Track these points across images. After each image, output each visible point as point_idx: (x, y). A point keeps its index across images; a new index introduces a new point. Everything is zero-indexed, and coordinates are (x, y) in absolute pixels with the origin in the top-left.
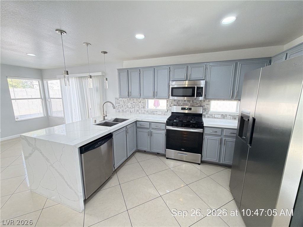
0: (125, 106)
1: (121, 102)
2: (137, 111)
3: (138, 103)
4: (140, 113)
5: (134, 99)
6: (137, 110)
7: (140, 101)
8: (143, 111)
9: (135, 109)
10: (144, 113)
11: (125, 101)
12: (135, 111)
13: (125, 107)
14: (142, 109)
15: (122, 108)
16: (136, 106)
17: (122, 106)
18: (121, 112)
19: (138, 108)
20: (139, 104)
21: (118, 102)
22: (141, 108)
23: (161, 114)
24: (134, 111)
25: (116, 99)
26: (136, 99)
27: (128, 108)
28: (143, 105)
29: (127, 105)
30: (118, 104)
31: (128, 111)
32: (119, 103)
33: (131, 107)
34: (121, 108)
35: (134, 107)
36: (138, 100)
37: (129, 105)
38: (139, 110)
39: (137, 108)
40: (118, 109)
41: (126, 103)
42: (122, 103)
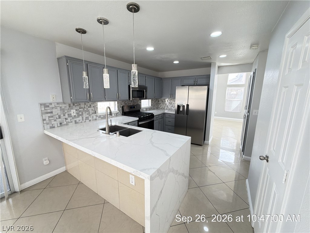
0: (64, 115)
1: (54, 110)
2: (86, 120)
3: (87, 107)
4: (90, 121)
5: (80, 103)
6: (86, 117)
7: (90, 105)
8: (95, 117)
9: (83, 117)
10: (96, 120)
11: (63, 108)
12: (83, 120)
13: (65, 117)
14: (93, 115)
15: (60, 120)
16: (84, 113)
17: (57, 116)
18: (56, 126)
19: (87, 114)
20: (89, 109)
21: (49, 111)
22: (91, 114)
23: (113, 117)
24: (81, 120)
25: (43, 107)
26: (83, 103)
27: (71, 118)
28: (94, 110)
29: (68, 113)
30: (49, 115)
31: (72, 122)
32: (52, 112)
33: (77, 116)
34: (55, 120)
35: (82, 114)
36: (87, 104)
37: (72, 113)
38: (89, 117)
39: (85, 115)
40: (47, 124)
41: (66, 111)
42: (59, 112)
